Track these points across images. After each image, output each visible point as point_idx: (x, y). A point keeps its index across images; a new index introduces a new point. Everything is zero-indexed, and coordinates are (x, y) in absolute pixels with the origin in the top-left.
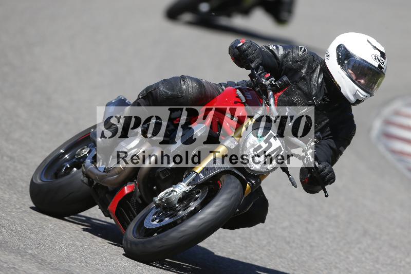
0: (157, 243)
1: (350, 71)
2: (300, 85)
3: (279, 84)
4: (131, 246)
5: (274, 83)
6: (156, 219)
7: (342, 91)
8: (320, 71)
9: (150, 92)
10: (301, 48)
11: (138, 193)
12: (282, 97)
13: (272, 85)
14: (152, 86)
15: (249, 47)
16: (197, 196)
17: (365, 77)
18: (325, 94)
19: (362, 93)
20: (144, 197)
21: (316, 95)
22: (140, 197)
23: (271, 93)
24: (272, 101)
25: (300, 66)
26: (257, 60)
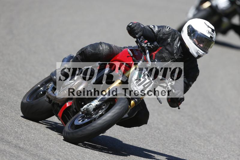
0: (80, 133)
1: (195, 40)
2: (168, 48)
3: (152, 46)
4: (66, 134)
6: (81, 120)
7: (190, 51)
8: (179, 40)
9: (83, 51)
10: (168, 27)
11: (74, 107)
12: (157, 54)
13: (148, 47)
14: (84, 48)
15: (135, 26)
16: (103, 107)
17: (203, 43)
18: (181, 53)
19: (201, 52)
20: (77, 108)
21: (176, 53)
22: (75, 109)
23: (147, 51)
24: (148, 56)
25: (167, 37)
26: (140, 33)
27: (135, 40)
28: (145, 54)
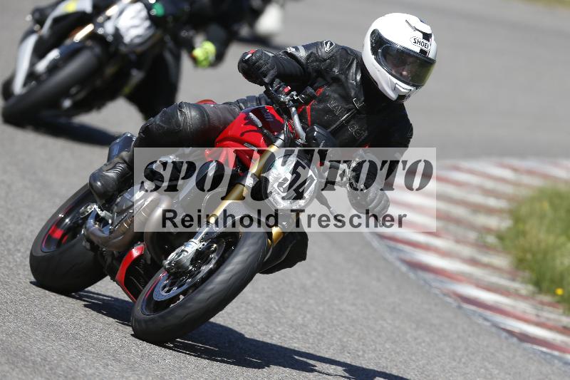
3: (302, 98)
5: (296, 98)
6: (166, 286)
7: (380, 87)
8: (356, 65)
10: (326, 43)
13: (294, 100)
15: (260, 58)
19: (403, 87)
21: (356, 96)
23: (294, 109)
24: (296, 118)
25: (330, 64)
26: (272, 72)
27: (263, 88)
28: (290, 117)
